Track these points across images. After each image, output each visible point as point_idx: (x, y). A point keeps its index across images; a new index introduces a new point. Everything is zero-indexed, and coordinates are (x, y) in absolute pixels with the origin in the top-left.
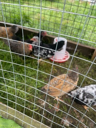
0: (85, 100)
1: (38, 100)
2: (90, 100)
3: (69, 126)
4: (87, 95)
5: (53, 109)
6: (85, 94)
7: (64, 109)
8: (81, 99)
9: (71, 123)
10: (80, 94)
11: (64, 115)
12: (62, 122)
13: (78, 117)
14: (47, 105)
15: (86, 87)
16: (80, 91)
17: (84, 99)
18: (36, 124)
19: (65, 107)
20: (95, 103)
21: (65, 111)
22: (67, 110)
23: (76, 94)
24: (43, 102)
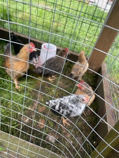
0: (61, 111)
1: (20, 117)
2: (65, 111)
3: (55, 143)
4: (63, 105)
5: (37, 126)
6: (61, 105)
7: (50, 124)
8: (56, 110)
9: (56, 139)
10: (57, 104)
11: (49, 131)
12: (47, 138)
13: (65, 132)
14: (31, 122)
15: (64, 97)
16: (58, 102)
17: (60, 109)
18: (14, 141)
19: (51, 123)
20: (71, 114)
21: (51, 126)
22: (53, 126)
23: (54, 104)
24: (26, 118)
